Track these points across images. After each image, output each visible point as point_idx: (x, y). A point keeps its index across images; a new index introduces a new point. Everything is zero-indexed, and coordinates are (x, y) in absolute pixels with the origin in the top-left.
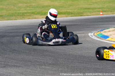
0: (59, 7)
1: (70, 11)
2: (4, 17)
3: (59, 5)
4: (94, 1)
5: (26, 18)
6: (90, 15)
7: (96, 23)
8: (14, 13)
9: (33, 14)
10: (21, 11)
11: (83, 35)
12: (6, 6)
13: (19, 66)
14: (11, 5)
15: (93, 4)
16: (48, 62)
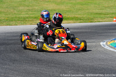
0: (65, 11)
1: (79, 16)
2: (2, 22)
4: (107, 6)
5: (27, 23)
6: (101, 22)
7: (110, 31)
8: (13, 17)
9: (35, 19)
10: (22, 16)
11: (94, 44)
12: (5, 9)
14: (10, 8)
15: (105, 9)
16: (54, 75)
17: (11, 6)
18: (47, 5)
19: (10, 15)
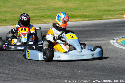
0: (73, 9)
1: (87, 14)
2: (8, 21)
3: (74, 7)
4: (116, 2)
5: (34, 22)
6: (111, 19)
7: (120, 28)
9: (42, 18)
11: (104, 42)
12: (10, 8)
13: (29, 80)
14: (16, 7)
15: (114, 6)
16: (63, 75)
17: (17, 5)
18: (54, 2)
19: (16, 14)
